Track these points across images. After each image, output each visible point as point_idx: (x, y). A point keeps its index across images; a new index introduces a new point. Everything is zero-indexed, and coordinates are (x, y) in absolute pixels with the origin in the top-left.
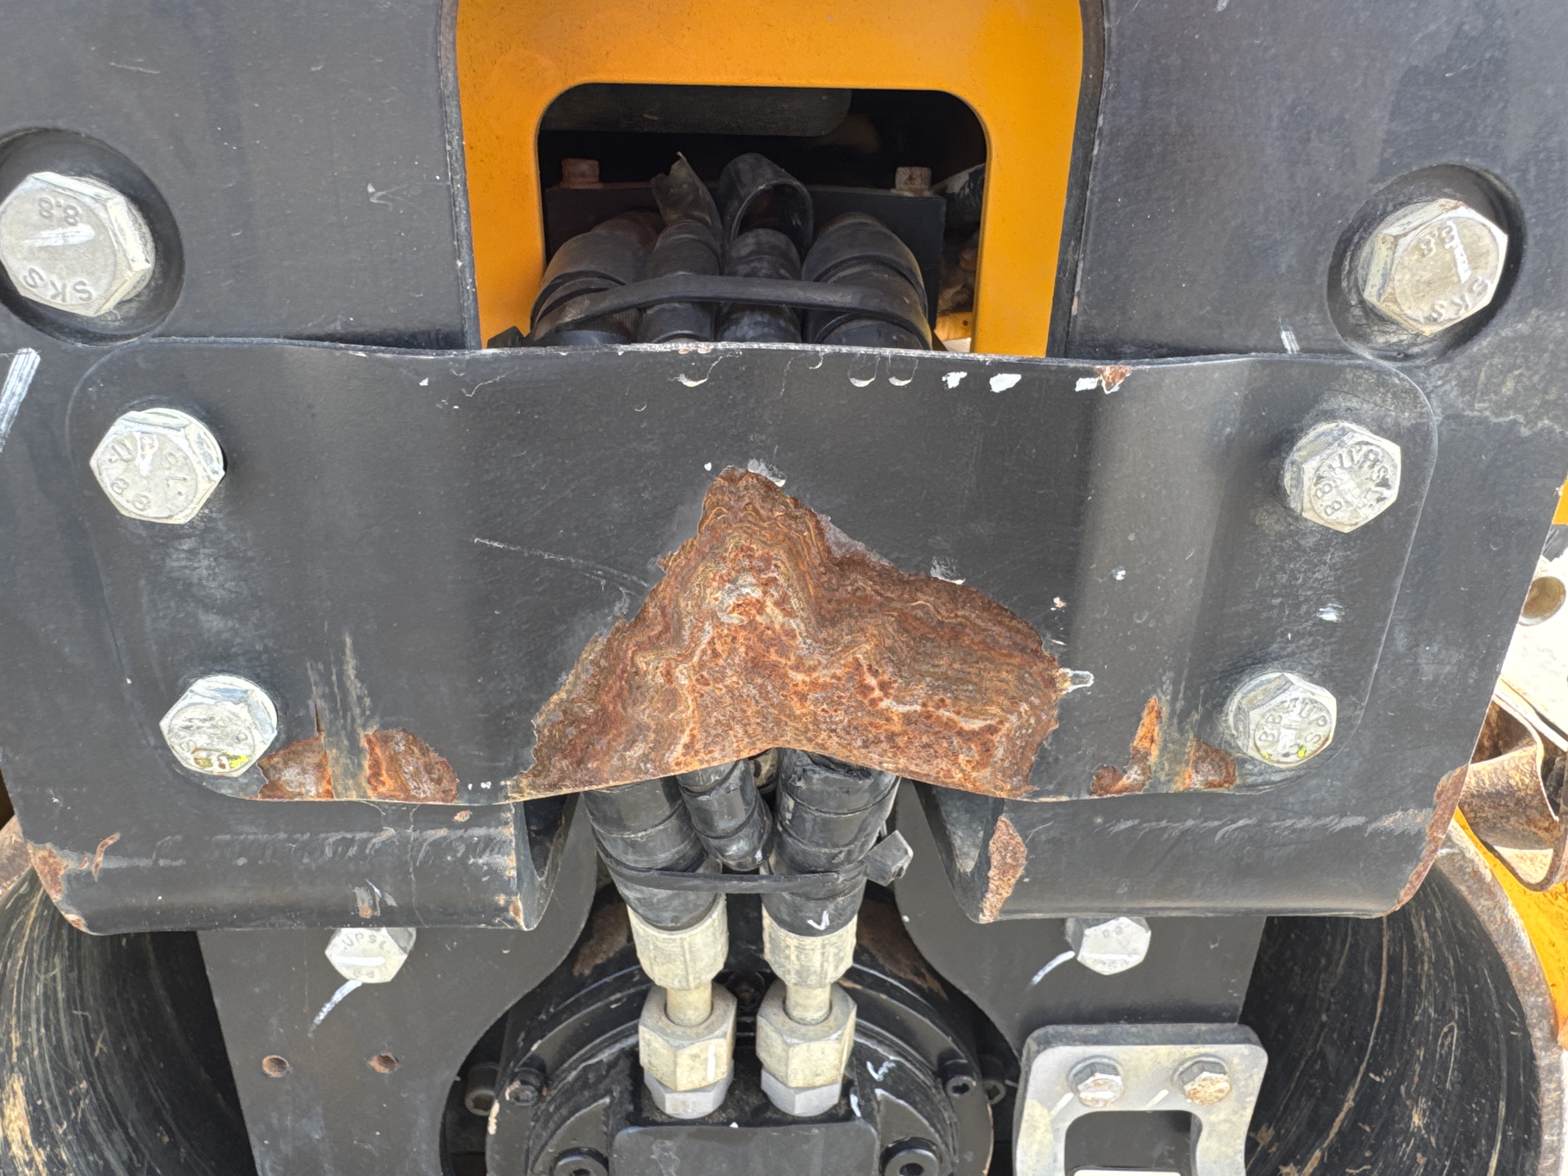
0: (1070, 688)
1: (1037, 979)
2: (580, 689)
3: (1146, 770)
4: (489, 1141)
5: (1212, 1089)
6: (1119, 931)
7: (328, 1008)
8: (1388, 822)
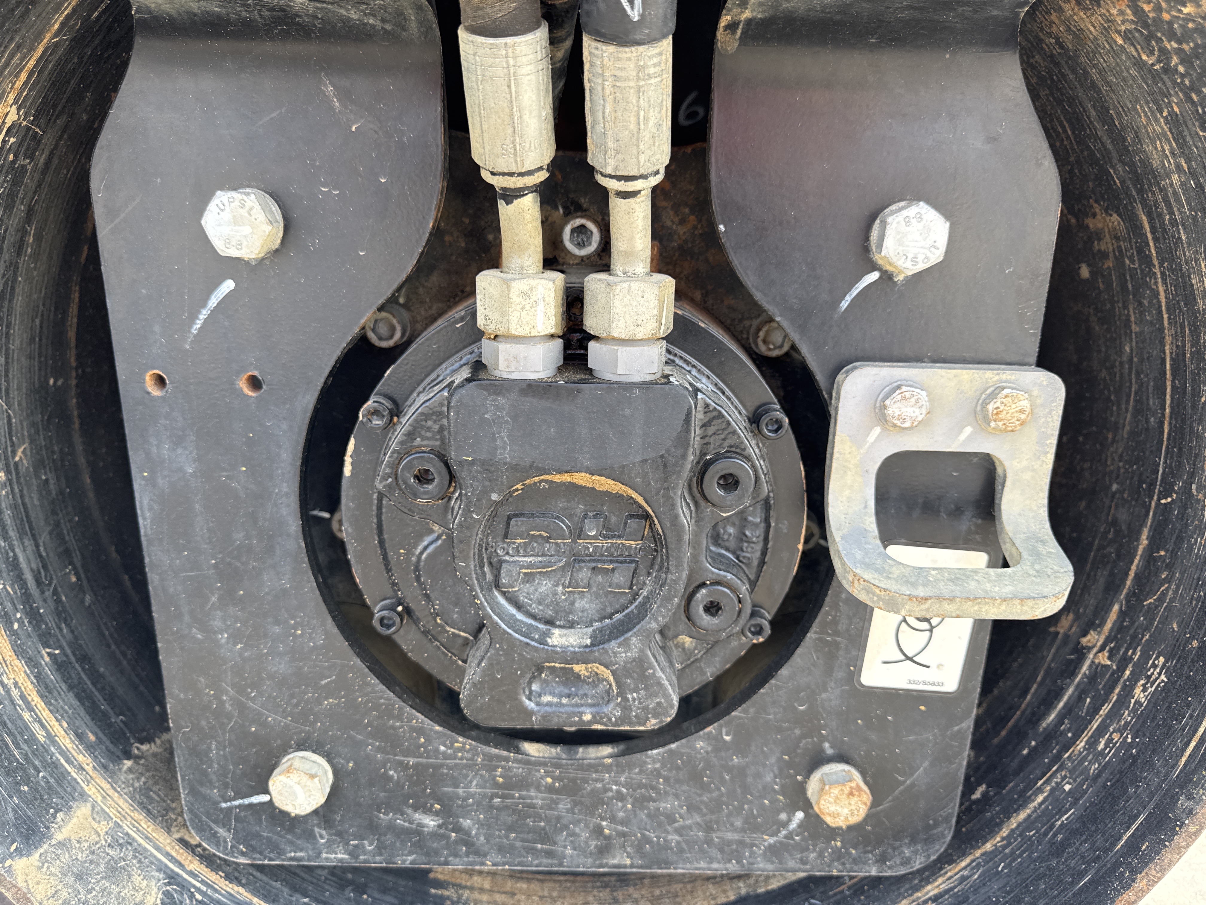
1: (844, 304)
4: (345, 484)
5: (1014, 408)
6: (919, 217)
7: (204, 314)
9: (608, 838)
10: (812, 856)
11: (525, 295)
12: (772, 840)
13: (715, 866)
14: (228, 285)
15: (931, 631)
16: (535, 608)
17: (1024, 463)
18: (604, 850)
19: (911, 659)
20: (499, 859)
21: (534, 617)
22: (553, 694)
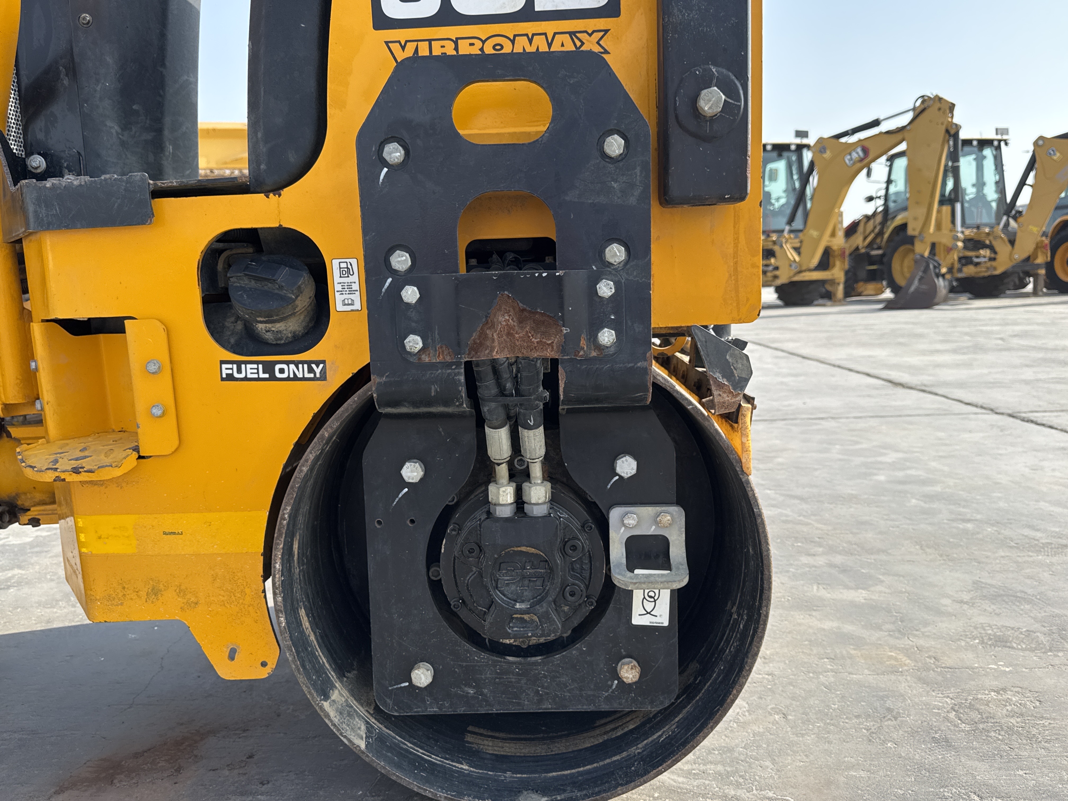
0: (565, 332)
1: (609, 487)
3: (584, 351)
4: (441, 555)
5: (666, 519)
6: (627, 461)
7: (397, 500)
8: (639, 365)
9: (541, 695)
10: (624, 701)
11: (504, 492)
12: (606, 694)
13: (585, 707)
14: (406, 490)
15: (655, 601)
16: (510, 596)
17: (675, 538)
18: (540, 701)
19: (649, 613)
20: (498, 707)
21: (510, 599)
22: (517, 627)
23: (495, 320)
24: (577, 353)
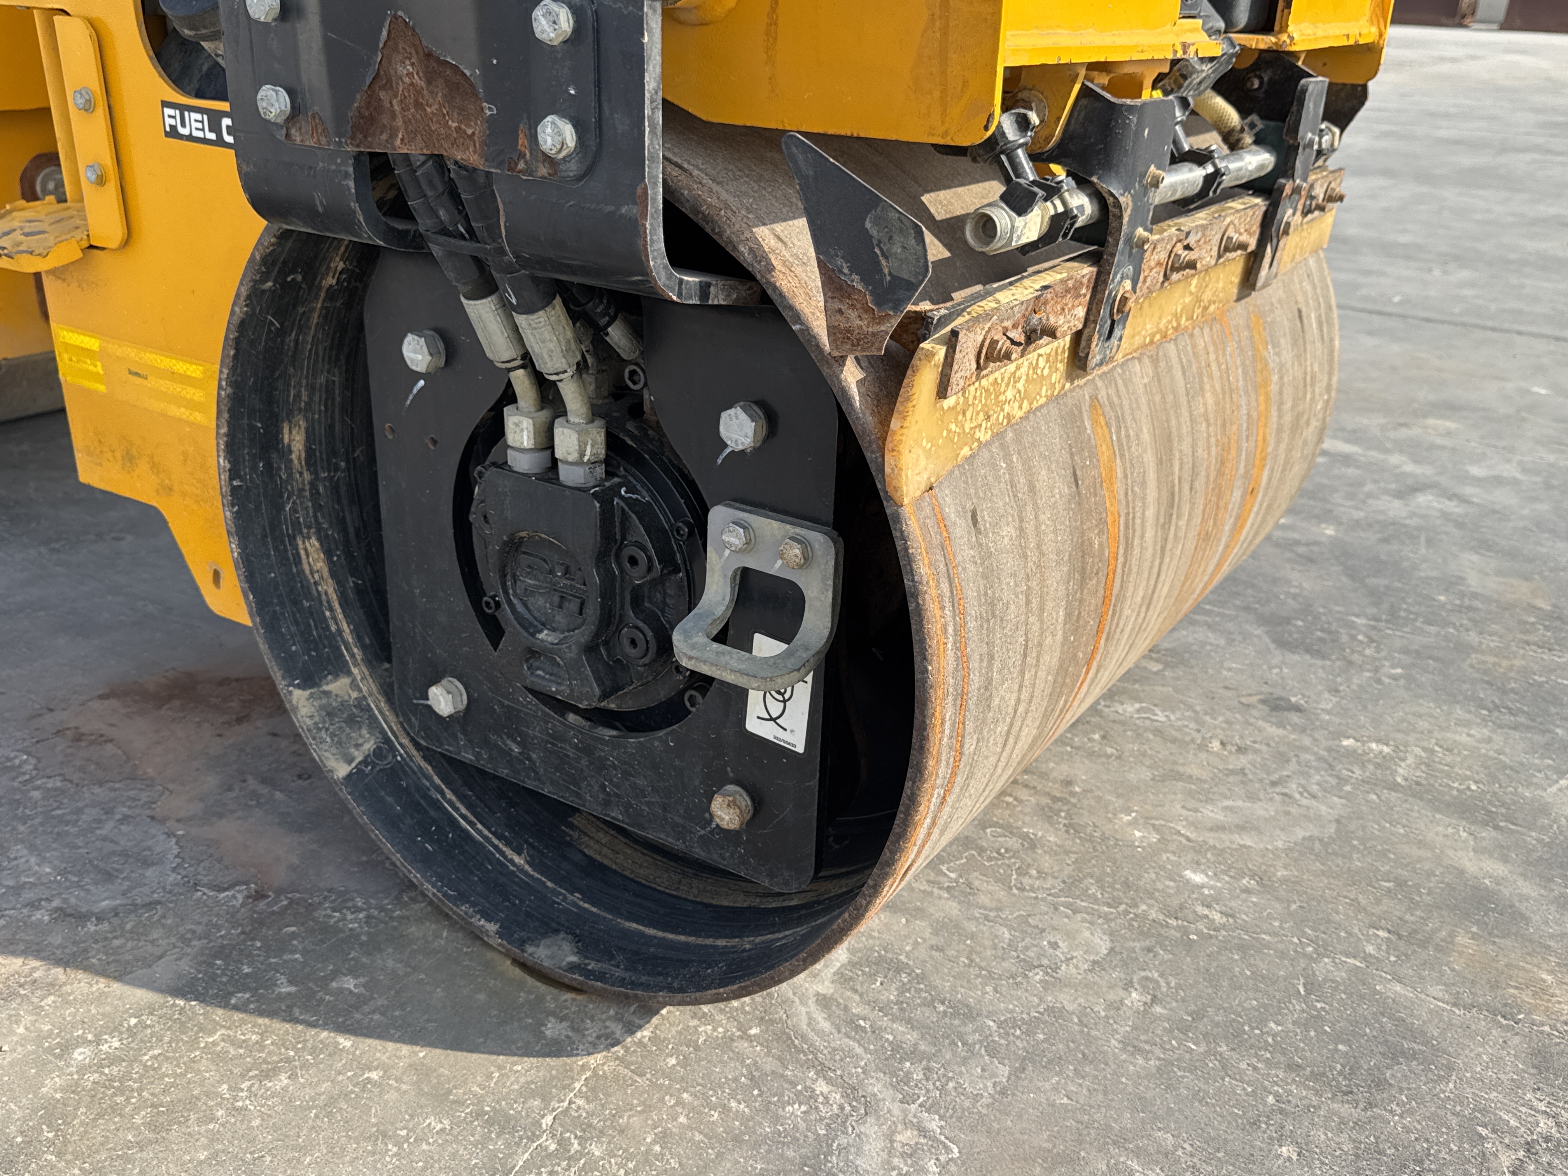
0: (489, 113)
1: (719, 461)
2: (363, 104)
3: (526, 163)
5: (791, 553)
6: (738, 416)
7: (411, 397)
8: (624, 210)
9: (608, 794)
10: (728, 854)
11: (516, 425)
12: (702, 832)
13: (670, 840)
14: (422, 383)
15: (785, 701)
16: (537, 614)
17: (815, 594)
18: (607, 803)
19: (774, 720)
20: (551, 789)
21: (535, 618)
22: (544, 670)
23: (392, 72)
24: (513, 165)
